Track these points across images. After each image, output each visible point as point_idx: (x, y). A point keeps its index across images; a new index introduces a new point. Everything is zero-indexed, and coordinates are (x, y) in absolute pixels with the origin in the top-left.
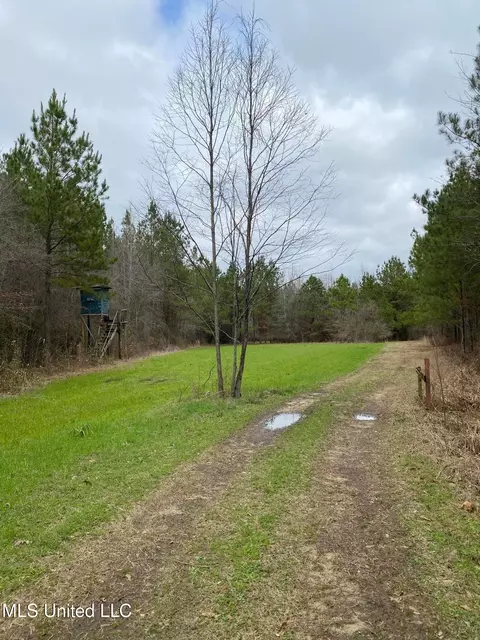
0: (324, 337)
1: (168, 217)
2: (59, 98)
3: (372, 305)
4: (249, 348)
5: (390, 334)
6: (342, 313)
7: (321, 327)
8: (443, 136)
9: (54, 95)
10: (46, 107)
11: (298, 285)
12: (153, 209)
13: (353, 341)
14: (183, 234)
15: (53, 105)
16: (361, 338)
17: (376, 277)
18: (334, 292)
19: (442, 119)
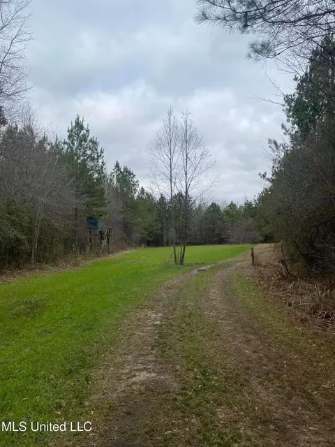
0: (221, 241)
1: (126, 169)
2: (81, 120)
3: (251, 220)
4: (186, 247)
5: (262, 239)
6: (232, 226)
7: (219, 235)
8: (271, 149)
9: (78, 119)
10: (74, 124)
11: (204, 209)
12: (117, 166)
13: (239, 243)
14: (135, 180)
15: (77, 123)
16: (244, 242)
17: (253, 203)
18: (227, 212)
19: (270, 141)
